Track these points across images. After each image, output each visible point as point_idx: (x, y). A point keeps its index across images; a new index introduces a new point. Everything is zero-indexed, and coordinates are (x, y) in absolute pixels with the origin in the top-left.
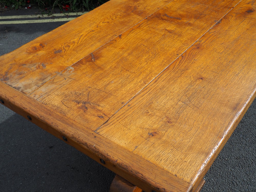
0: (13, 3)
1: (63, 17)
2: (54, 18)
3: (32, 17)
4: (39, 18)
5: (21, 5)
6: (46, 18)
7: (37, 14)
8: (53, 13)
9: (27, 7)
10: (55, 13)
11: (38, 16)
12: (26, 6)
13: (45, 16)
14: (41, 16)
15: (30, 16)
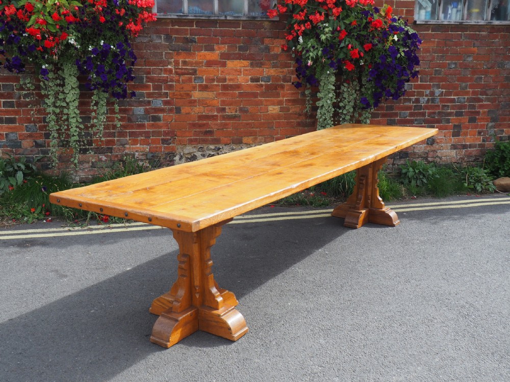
0: (26, 215)
1: (104, 229)
2: (91, 230)
3: (58, 230)
4: (70, 231)
5: (37, 218)
6: (78, 231)
7: (65, 227)
8: (88, 225)
9: (46, 221)
10: (90, 225)
11: (67, 229)
12: (44, 219)
13: (76, 228)
14: (71, 229)
15: (55, 230)
